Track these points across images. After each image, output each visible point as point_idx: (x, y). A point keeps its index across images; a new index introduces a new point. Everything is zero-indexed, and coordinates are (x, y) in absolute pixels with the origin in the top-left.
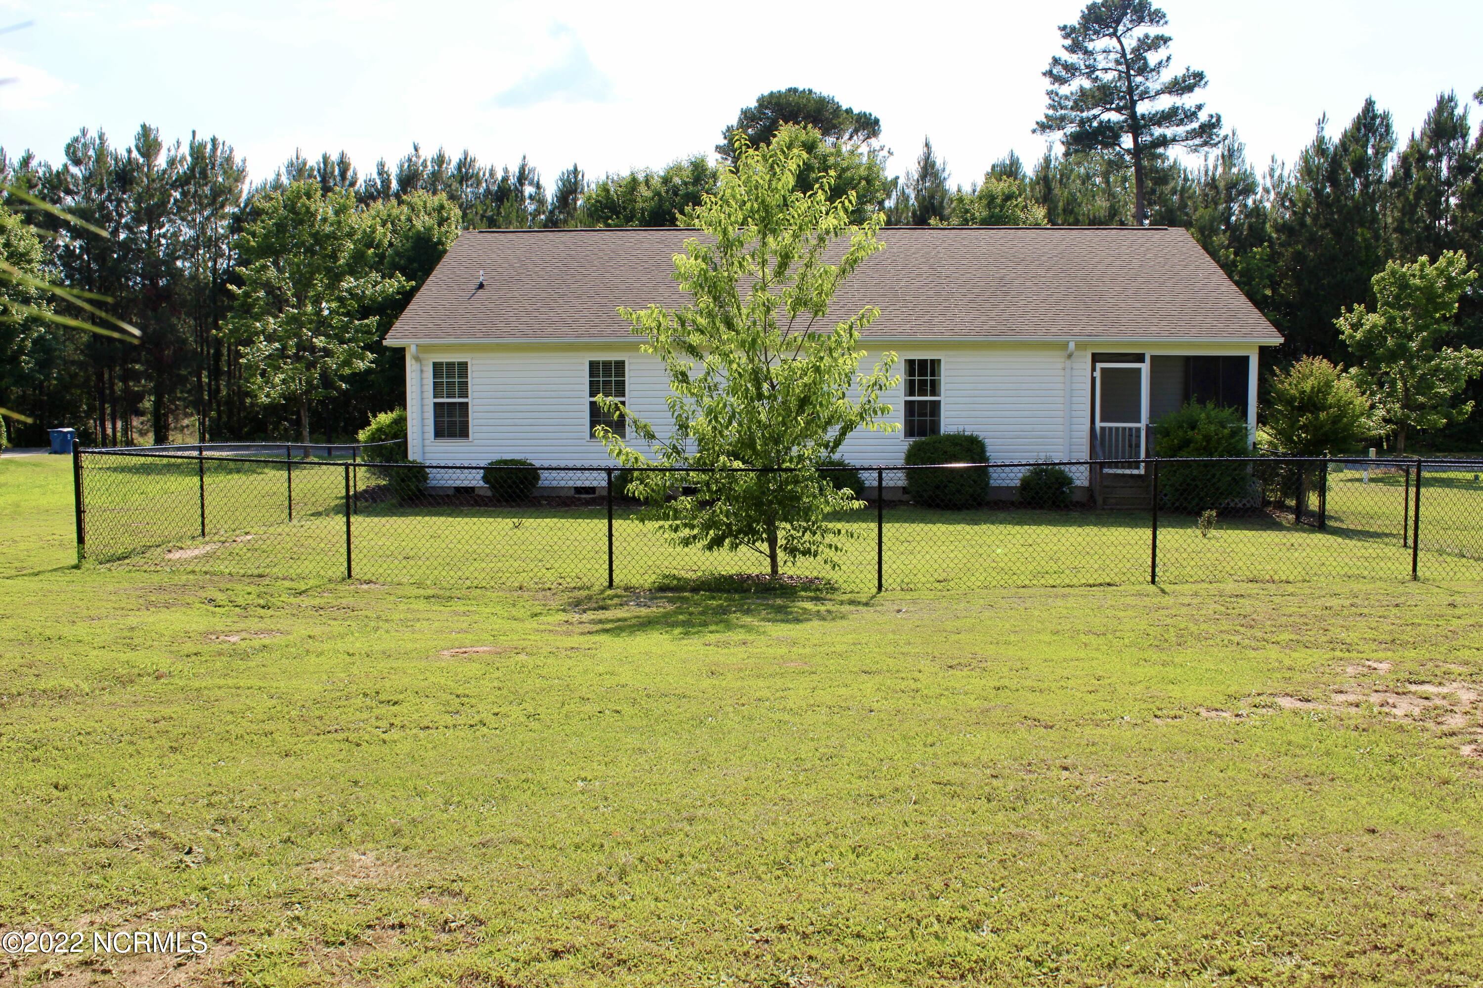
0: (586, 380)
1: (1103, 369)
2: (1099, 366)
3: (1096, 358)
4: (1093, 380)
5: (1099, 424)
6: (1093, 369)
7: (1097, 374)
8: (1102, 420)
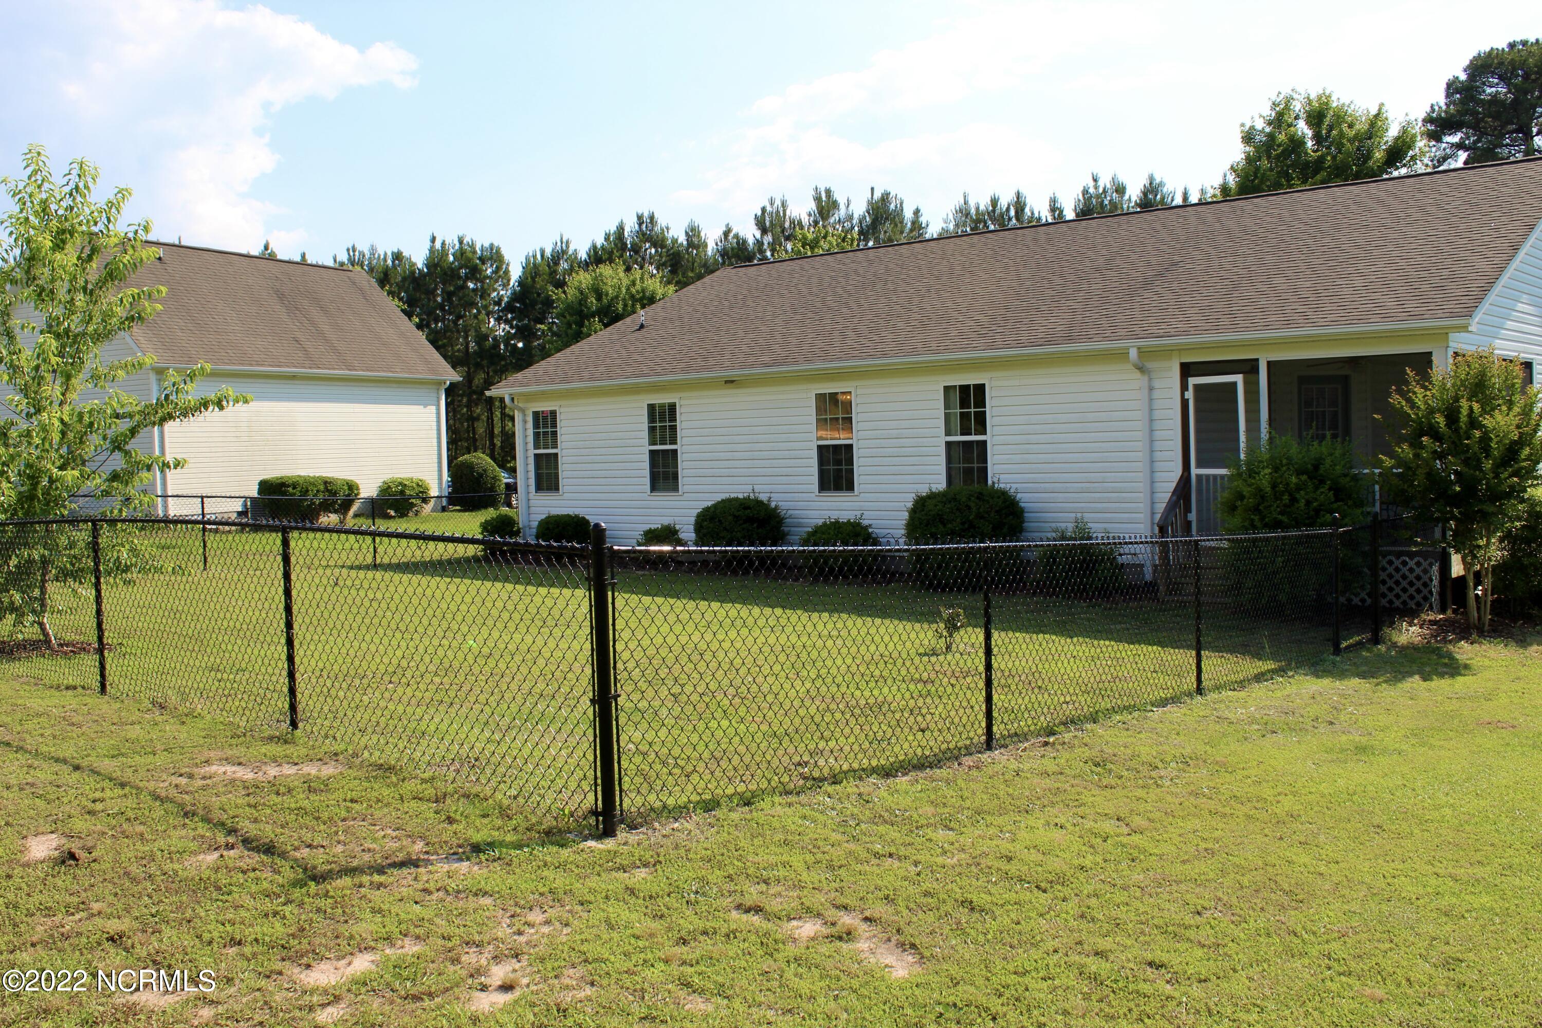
0: (645, 426)
1: (1196, 387)
2: (1192, 381)
3: (1187, 370)
4: (1185, 404)
5: (1195, 471)
6: (1184, 387)
7: (1189, 395)
8: (1199, 466)
